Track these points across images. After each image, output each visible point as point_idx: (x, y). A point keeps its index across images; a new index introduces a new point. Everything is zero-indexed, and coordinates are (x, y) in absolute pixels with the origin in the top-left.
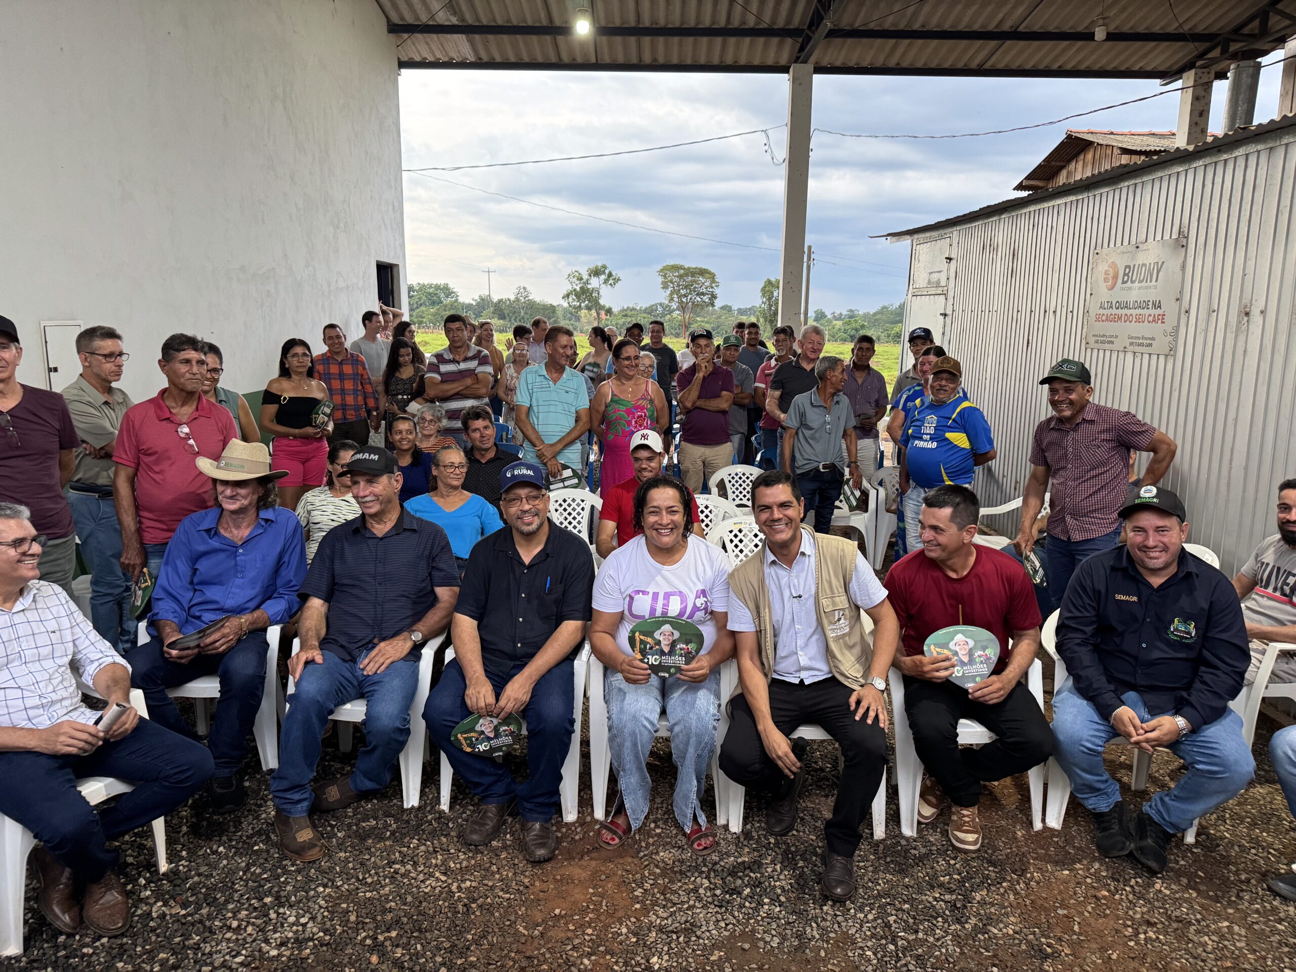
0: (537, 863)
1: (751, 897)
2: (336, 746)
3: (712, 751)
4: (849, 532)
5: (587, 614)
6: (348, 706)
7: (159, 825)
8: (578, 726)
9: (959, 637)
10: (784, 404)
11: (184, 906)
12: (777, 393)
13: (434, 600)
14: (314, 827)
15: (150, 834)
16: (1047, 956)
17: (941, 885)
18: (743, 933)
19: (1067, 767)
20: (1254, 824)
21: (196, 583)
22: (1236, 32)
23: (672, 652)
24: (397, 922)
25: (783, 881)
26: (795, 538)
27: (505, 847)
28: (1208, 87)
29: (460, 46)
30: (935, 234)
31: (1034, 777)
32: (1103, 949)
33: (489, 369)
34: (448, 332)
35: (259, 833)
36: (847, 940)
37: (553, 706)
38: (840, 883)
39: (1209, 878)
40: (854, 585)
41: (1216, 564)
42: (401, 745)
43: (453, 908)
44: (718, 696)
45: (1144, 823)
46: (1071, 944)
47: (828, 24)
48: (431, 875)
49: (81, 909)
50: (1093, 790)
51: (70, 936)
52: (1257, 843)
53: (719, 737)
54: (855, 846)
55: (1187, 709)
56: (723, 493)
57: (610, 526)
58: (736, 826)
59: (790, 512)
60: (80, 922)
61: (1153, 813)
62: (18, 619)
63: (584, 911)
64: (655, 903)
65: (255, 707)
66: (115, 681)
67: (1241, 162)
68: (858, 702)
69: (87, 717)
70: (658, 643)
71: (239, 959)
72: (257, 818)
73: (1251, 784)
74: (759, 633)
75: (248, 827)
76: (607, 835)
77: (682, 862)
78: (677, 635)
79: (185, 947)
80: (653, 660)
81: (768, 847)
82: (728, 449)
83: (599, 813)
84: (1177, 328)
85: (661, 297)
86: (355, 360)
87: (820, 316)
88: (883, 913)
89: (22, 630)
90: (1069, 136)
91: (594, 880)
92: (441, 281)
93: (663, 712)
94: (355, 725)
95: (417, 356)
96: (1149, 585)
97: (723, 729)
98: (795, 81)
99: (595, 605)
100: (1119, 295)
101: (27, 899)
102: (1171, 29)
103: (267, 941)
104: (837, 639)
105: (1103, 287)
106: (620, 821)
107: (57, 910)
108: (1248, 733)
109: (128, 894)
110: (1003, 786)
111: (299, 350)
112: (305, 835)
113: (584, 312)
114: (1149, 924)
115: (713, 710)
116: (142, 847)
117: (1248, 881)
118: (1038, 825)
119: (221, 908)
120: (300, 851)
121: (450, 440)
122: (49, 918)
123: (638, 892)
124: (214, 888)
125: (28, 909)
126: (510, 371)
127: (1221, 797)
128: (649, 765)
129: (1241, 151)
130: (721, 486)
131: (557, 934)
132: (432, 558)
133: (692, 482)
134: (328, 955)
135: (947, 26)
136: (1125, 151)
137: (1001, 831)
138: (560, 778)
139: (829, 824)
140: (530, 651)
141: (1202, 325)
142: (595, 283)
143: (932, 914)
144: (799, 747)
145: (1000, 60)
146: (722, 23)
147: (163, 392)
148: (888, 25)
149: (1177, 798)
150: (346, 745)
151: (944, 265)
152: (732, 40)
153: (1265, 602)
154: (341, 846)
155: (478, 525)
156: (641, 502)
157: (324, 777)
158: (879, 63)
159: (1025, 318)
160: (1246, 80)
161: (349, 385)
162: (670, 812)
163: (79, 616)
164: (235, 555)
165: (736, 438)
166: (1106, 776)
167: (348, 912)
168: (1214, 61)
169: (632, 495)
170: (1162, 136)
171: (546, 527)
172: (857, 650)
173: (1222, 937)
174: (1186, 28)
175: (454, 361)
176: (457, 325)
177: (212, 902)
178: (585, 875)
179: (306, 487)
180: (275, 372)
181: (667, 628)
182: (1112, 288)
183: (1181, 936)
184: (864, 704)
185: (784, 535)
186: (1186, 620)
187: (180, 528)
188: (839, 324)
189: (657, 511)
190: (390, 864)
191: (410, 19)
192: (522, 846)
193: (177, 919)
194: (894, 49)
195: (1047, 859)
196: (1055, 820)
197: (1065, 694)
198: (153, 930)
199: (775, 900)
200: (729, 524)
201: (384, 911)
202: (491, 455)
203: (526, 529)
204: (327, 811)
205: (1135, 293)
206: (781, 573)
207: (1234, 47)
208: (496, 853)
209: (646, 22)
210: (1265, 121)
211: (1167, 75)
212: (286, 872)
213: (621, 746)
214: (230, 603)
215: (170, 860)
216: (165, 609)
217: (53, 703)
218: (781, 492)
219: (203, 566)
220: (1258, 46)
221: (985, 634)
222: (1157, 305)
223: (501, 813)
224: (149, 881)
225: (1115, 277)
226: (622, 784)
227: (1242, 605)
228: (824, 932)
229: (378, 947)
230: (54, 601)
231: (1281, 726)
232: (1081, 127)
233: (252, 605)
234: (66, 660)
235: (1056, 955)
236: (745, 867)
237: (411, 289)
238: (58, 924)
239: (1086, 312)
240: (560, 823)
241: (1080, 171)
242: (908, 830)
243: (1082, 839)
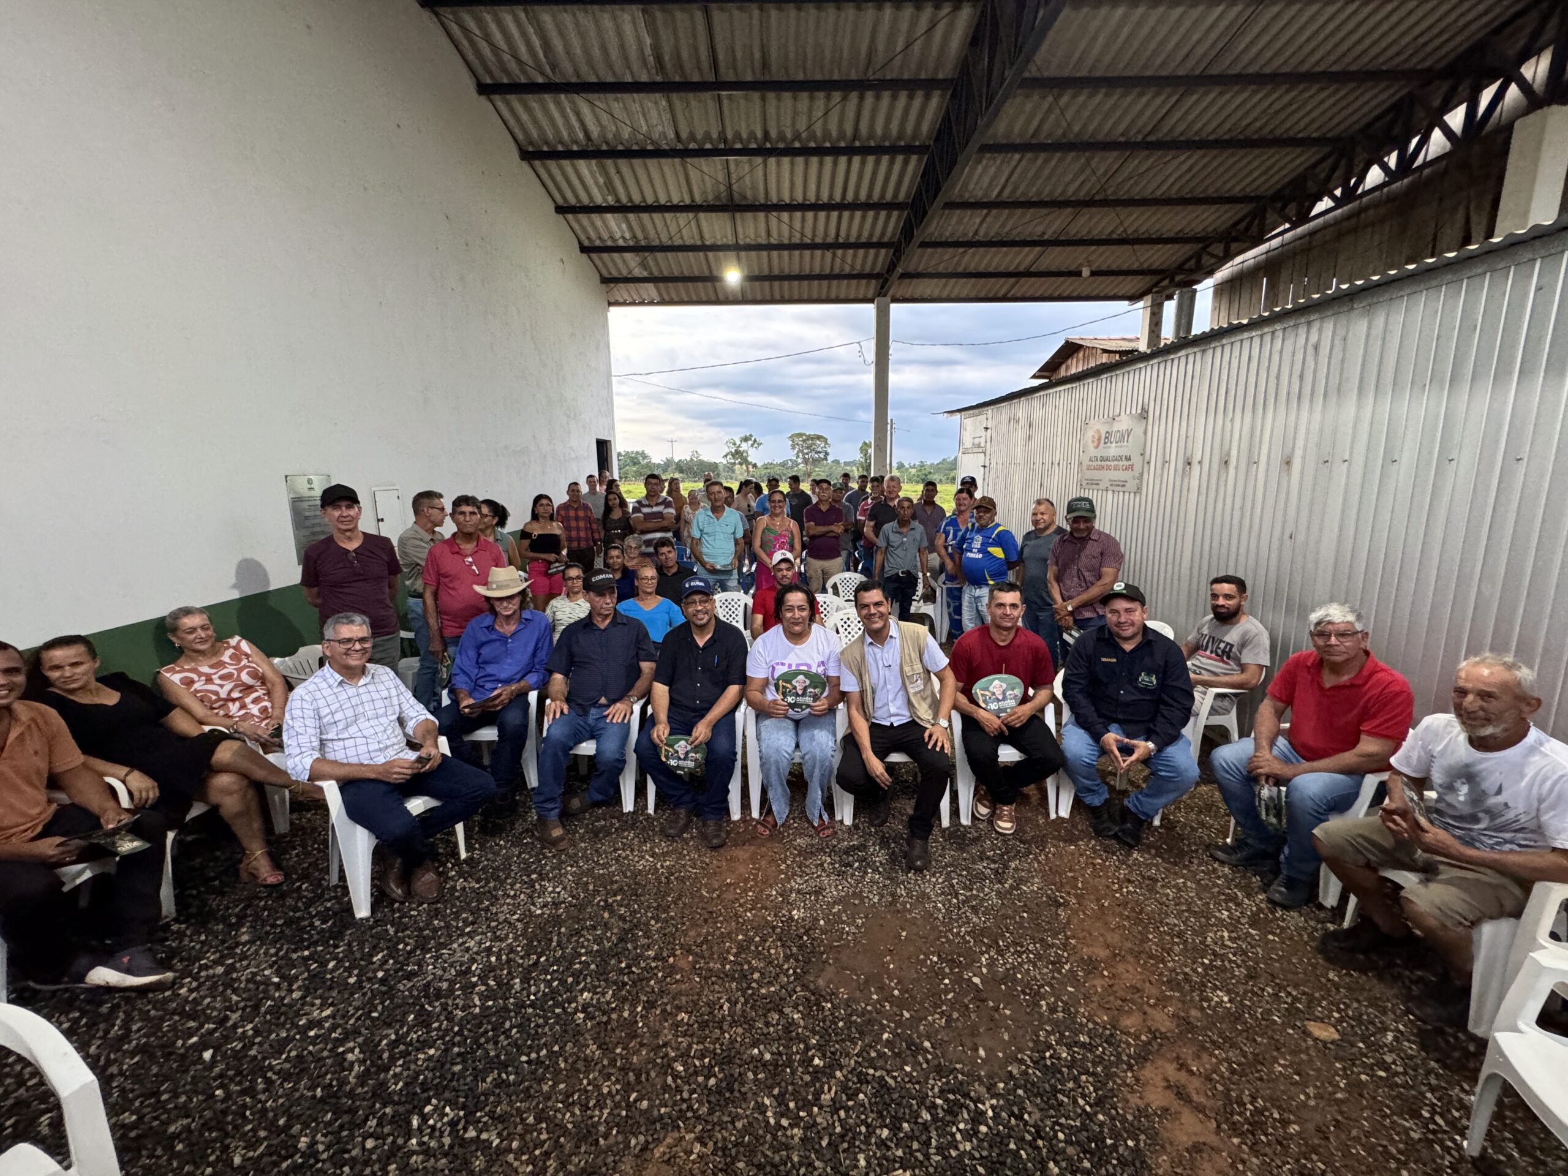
0: (714, 848)
1: (859, 868)
2: (577, 770)
3: (831, 772)
4: (922, 619)
5: (743, 680)
6: (584, 745)
7: (460, 828)
8: (739, 757)
9: (996, 682)
10: (877, 529)
11: (478, 882)
12: (872, 523)
13: (639, 671)
14: (564, 826)
15: (454, 833)
16: (1061, 905)
17: (988, 858)
18: (854, 893)
19: (1072, 775)
20: (1200, 812)
21: (480, 663)
22: (1180, 268)
23: (804, 695)
24: (621, 889)
25: (880, 857)
26: (886, 626)
27: (692, 838)
28: (1160, 306)
29: (650, 291)
30: (976, 411)
31: (1050, 784)
32: (1098, 900)
33: (672, 511)
34: (646, 485)
35: (527, 831)
36: (924, 897)
37: (722, 744)
38: (919, 858)
39: (1170, 850)
40: (926, 657)
41: (1171, 636)
42: (620, 770)
43: (658, 879)
44: (834, 734)
45: (1125, 813)
46: (1076, 896)
47: (900, 270)
48: (643, 857)
49: (409, 886)
50: (1089, 790)
51: (402, 903)
52: (1202, 824)
53: (836, 762)
54: (929, 832)
55: (1154, 737)
56: (836, 592)
57: (759, 618)
58: (848, 821)
59: (882, 609)
60: (409, 894)
61: (1130, 806)
62: (361, 690)
63: (746, 880)
64: (794, 874)
65: (522, 746)
66: (428, 732)
67: (1183, 360)
68: (930, 736)
69: (412, 756)
70: (795, 688)
71: (516, 917)
72: (525, 821)
73: (1198, 784)
74: (862, 692)
75: (519, 827)
76: (761, 829)
77: (812, 846)
78: (808, 682)
79: (479, 909)
80: (790, 699)
81: (870, 834)
82: (839, 561)
83: (755, 814)
84: (1142, 474)
85: (791, 455)
86: (586, 508)
87: (901, 466)
88: (949, 878)
89: (365, 698)
90: (1067, 342)
91: (753, 859)
92: (640, 450)
93: (797, 746)
94: (590, 757)
95: (623, 504)
96: (1123, 651)
97: (838, 757)
98: (878, 308)
99: (748, 674)
100: (1099, 453)
101: (373, 879)
102: (1135, 267)
103: (534, 904)
104: (916, 693)
105: (1091, 446)
106: (770, 819)
107: (393, 886)
108: (1194, 751)
109: (440, 874)
110: (1031, 790)
111: (545, 501)
112: (557, 832)
113: (737, 467)
114: (1129, 881)
115: (831, 744)
116: (448, 842)
117: (1196, 851)
118: (1053, 816)
119: (502, 882)
120: (554, 843)
121: (648, 560)
122: (388, 891)
123: (783, 867)
124: (497, 869)
125: (373, 886)
126: (687, 509)
127: (1175, 794)
128: (789, 782)
129: (1183, 353)
130: (835, 587)
131: (729, 896)
132: (638, 641)
133: (815, 585)
134: (575, 913)
135: (981, 269)
136: (1105, 351)
137: (1028, 820)
138: (728, 791)
139: (911, 819)
140: (707, 705)
141: (1159, 471)
142: (744, 446)
143: (981, 877)
144: (890, 768)
145: (1016, 291)
146: (827, 271)
147: (454, 535)
148: (941, 269)
149: (1147, 795)
150: (583, 770)
151: (983, 433)
152: (835, 282)
153: (1204, 660)
154: (582, 839)
155: (667, 619)
156: (780, 602)
157: (570, 792)
158: (935, 295)
159: (1038, 465)
160: (1186, 302)
161: (582, 524)
162: (803, 812)
163: (402, 688)
164: (506, 642)
165: (844, 553)
166: (1099, 781)
167: (587, 883)
168: (1165, 288)
169: (774, 594)
170: (1130, 340)
171: (713, 621)
172: (929, 700)
173: (1179, 890)
174: (1145, 266)
175: (649, 506)
176: (654, 481)
177: (497, 879)
178: (746, 856)
179: (552, 595)
180: (528, 518)
181: (801, 677)
182: (1097, 447)
183: (1152, 890)
184: (934, 738)
185: (878, 625)
186: (1149, 674)
187: (469, 627)
188: (913, 471)
189: (791, 609)
190: (615, 850)
191: (615, 274)
192: (704, 837)
193: (473, 889)
194: (945, 286)
195: (1060, 838)
196: (1065, 812)
197: (1070, 726)
198: (458, 898)
199: (875, 870)
200: (841, 615)
201: (612, 883)
202: (674, 570)
203: (699, 623)
204: (573, 815)
205: (1113, 450)
206: (876, 650)
207: (1178, 278)
208: (686, 842)
209: (776, 272)
210: (1199, 332)
211: (1133, 298)
212: (545, 857)
213: (769, 770)
214: (503, 676)
215: (467, 851)
216: (460, 681)
217: (387, 747)
218: (875, 595)
219: (485, 651)
220: (1193, 277)
221: (1015, 679)
222: (1128, 459)
223: (689, 814)
224: (454, 865)
225: (1099, 440)
226: (771, 795)
227: (1189, 663)
228: (909, 891)
229: (608, 907)
230: (384, 678)
231: (1218, 745)
232: (1075, 336)
233: (518, 677)
234: (395, 717)
235: (1066, 904)
236: (855, 848)
237: (619, 454)
238: (394, 895)
239: (1080, 464)
240: (729, 821)
241: (1075, 366)
242: (965, 820)
243: (1083, 825)
